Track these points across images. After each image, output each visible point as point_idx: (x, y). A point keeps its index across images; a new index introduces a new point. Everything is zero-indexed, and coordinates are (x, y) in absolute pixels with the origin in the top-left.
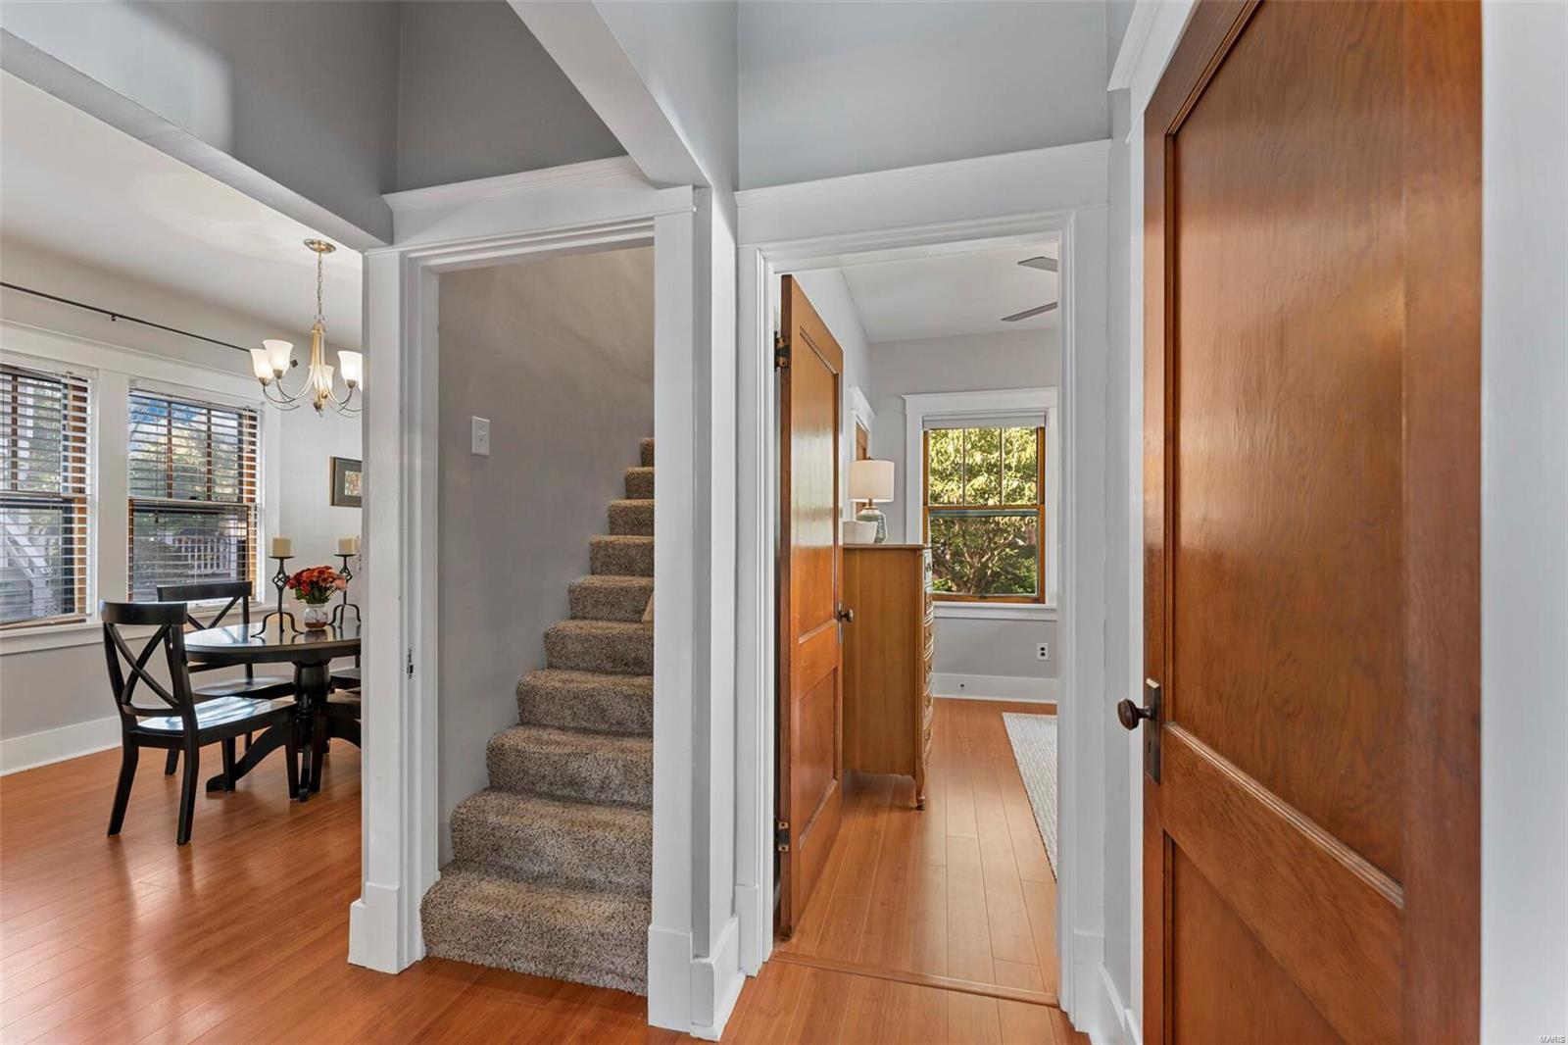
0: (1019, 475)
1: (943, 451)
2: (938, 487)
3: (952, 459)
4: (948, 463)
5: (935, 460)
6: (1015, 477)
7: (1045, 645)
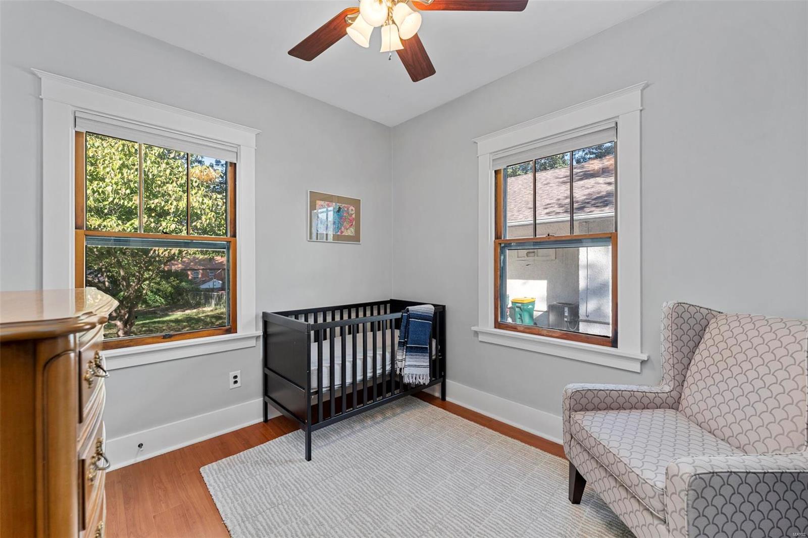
0: (176, 220)
1: (100, 190)
2: (95, 222)
3: (111, 199)
4: (107, 203)
5: (91, 199)
6: (173, 221)
7: (237, 373)
